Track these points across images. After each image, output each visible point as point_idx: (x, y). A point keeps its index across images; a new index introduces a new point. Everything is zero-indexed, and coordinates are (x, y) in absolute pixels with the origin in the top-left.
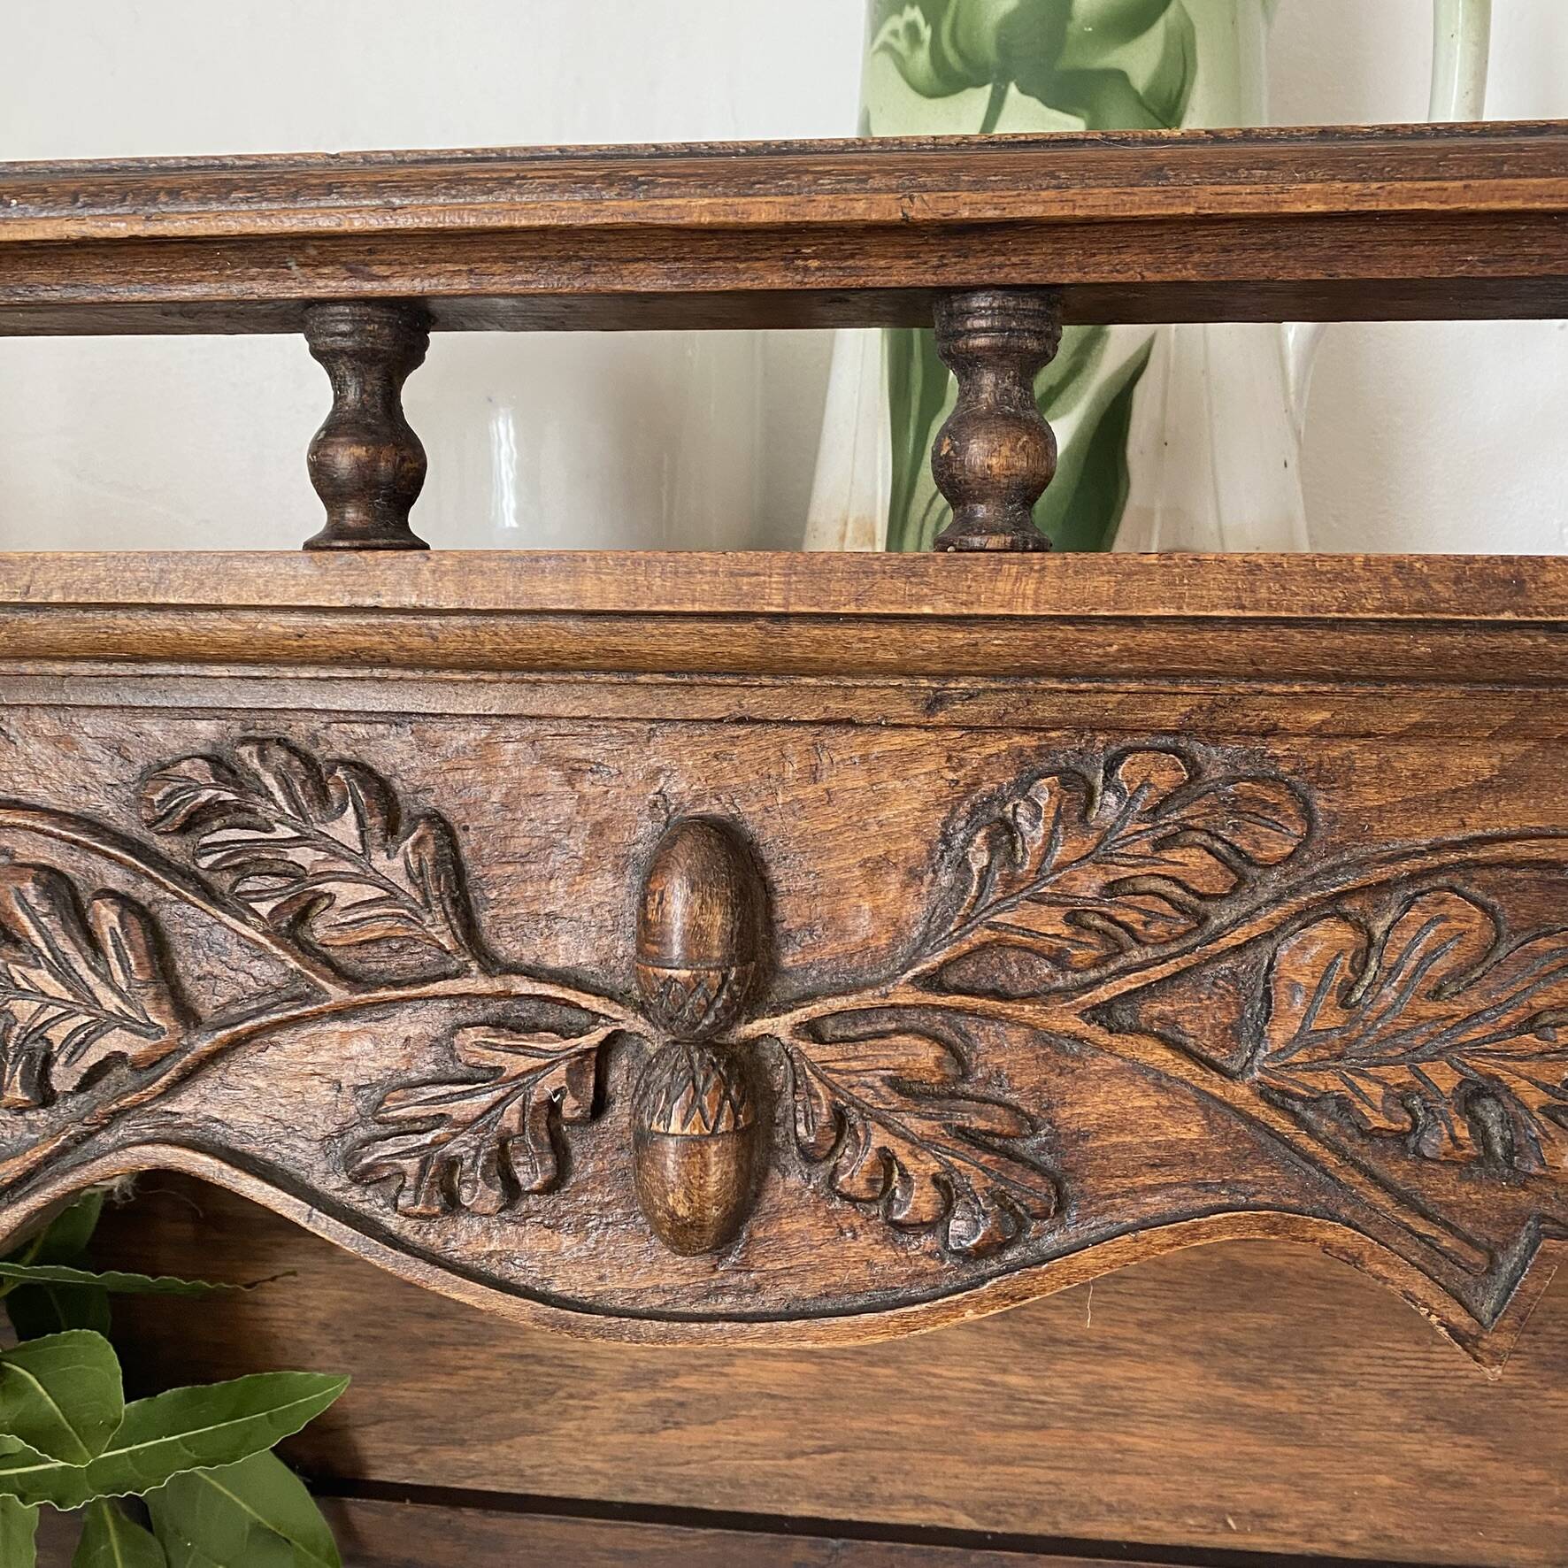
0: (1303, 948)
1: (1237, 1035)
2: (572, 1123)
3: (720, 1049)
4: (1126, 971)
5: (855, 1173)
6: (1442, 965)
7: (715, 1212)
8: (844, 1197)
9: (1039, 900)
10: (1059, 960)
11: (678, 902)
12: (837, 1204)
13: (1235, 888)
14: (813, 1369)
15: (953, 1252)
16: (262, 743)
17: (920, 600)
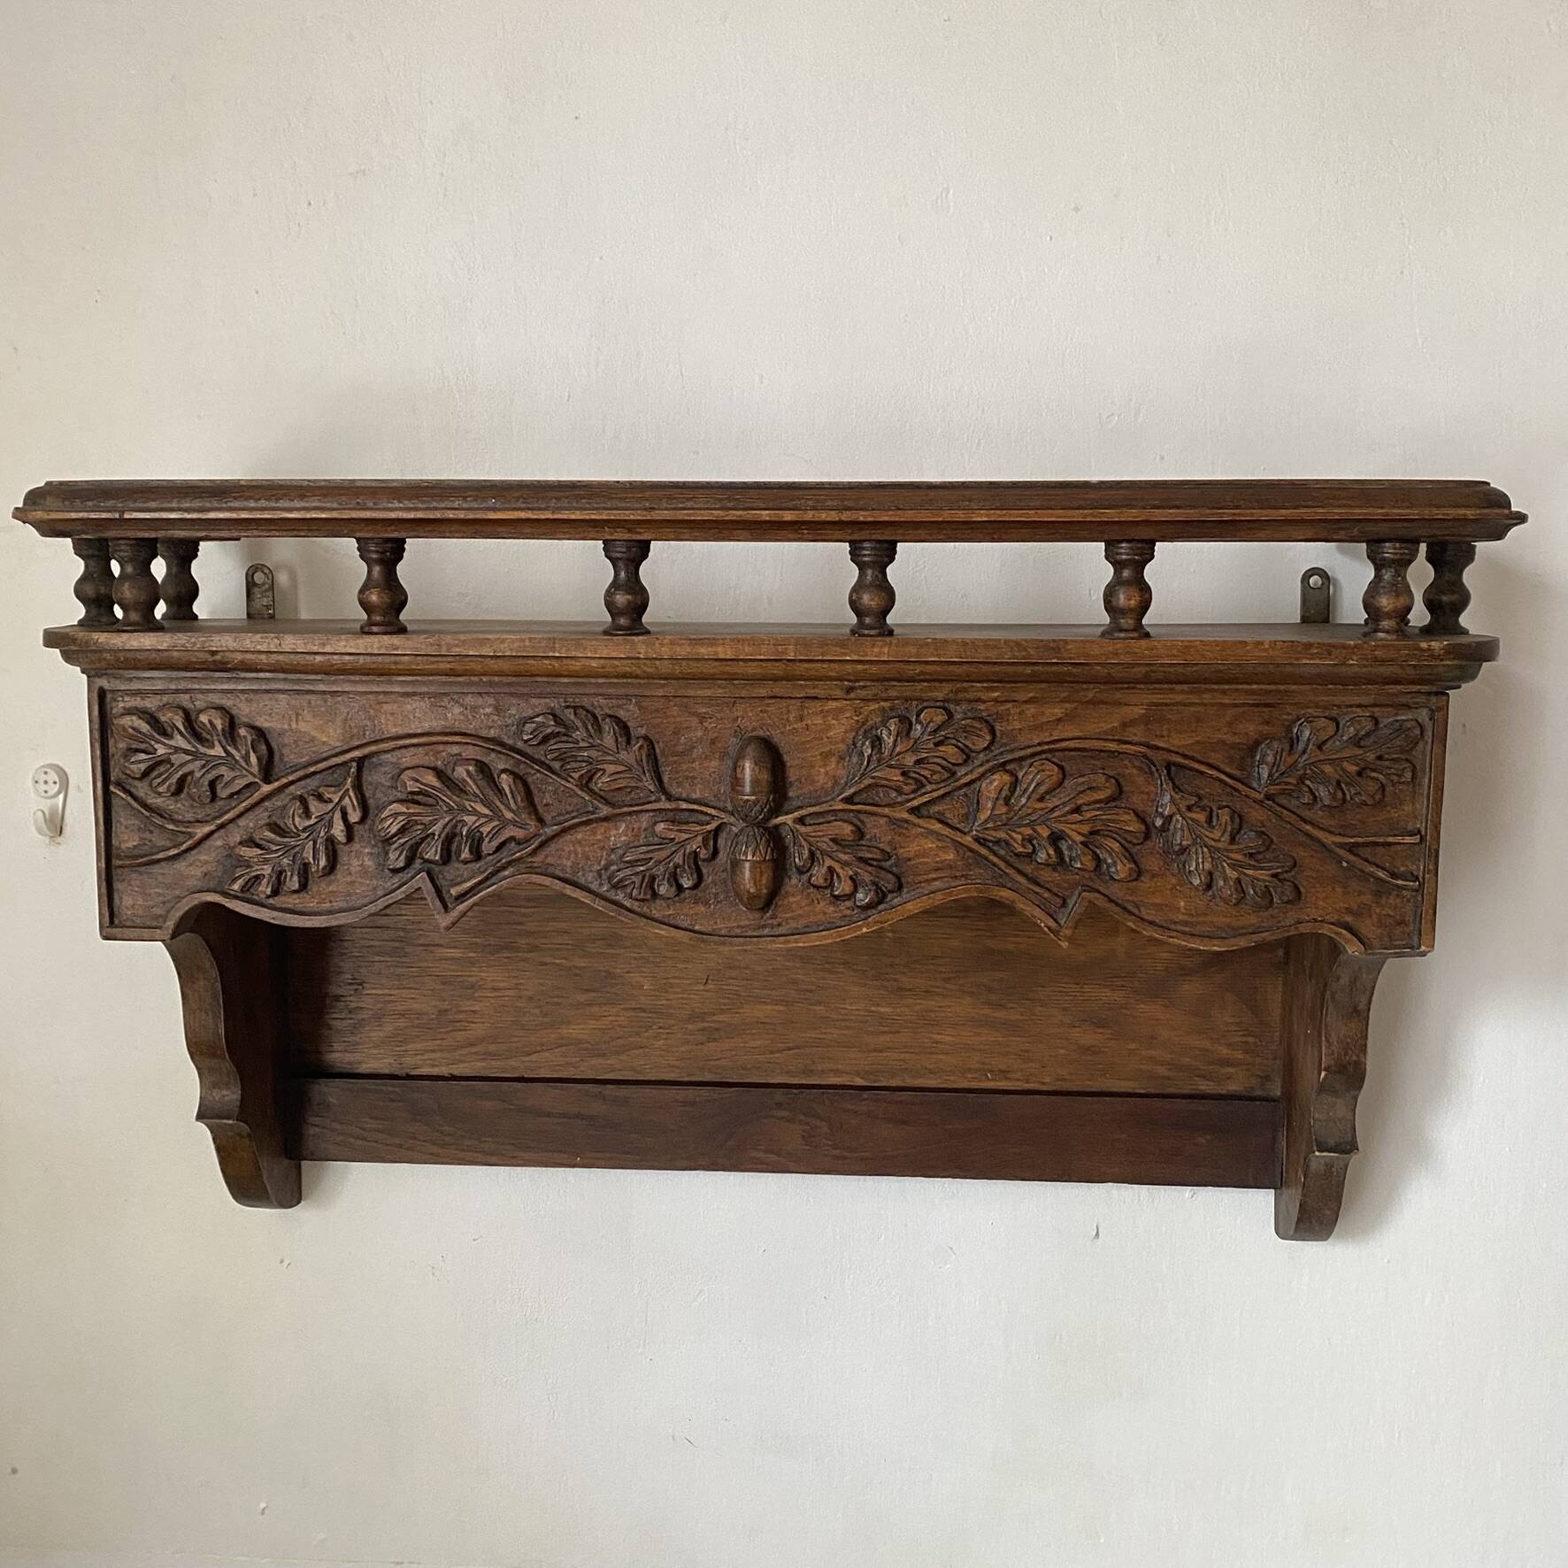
0: (991, 783)
1: (967, 818)
2: (704, 860)
3: (765, 829)
4: (925, 794)
5: (818, 874)
6: (1043, 789)
7: (765, 891)
8: (815, 886)
9: (891, 766)
10: (899, 791)
11: (748, 768)
12: (812, 889)
13: (966, 761)
14: (782, 1008)
15: (859, 907)
16: (575, 708)
17: (846, 654)
